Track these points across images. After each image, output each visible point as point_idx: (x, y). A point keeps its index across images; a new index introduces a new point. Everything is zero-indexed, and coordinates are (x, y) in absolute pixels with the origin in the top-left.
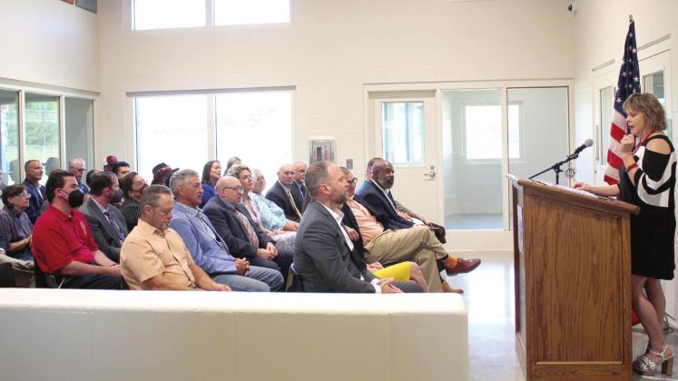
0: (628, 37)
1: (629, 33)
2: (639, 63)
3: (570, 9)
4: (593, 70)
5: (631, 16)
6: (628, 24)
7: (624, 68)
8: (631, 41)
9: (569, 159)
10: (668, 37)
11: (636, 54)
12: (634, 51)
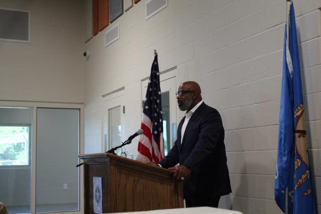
0: (153, 64)
1: (154, 62)
2: (161, 83)
3: (85, 55)
4: (103, 96)
5: (155, 51)
6: (154, 56)
7: (150, 86)
8: (155, 67)
9: (124, 144)
10: (175, 68)
11: (159, 76)
12: (158, 74)
